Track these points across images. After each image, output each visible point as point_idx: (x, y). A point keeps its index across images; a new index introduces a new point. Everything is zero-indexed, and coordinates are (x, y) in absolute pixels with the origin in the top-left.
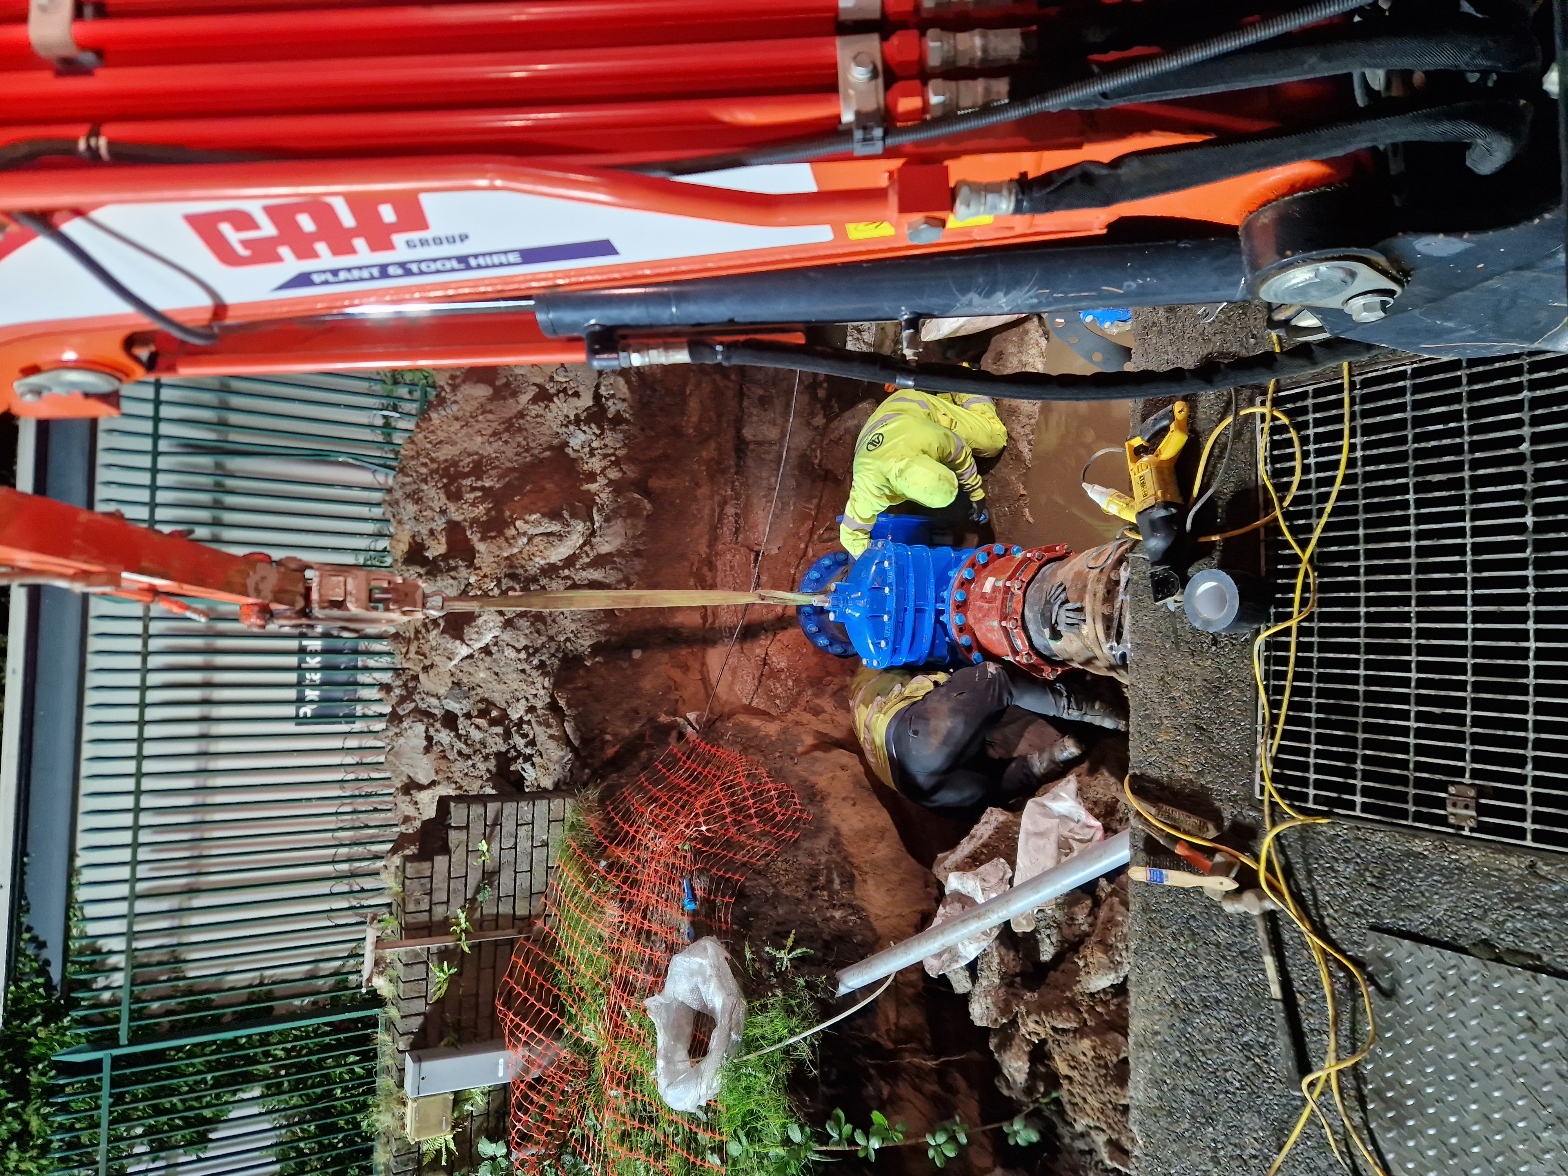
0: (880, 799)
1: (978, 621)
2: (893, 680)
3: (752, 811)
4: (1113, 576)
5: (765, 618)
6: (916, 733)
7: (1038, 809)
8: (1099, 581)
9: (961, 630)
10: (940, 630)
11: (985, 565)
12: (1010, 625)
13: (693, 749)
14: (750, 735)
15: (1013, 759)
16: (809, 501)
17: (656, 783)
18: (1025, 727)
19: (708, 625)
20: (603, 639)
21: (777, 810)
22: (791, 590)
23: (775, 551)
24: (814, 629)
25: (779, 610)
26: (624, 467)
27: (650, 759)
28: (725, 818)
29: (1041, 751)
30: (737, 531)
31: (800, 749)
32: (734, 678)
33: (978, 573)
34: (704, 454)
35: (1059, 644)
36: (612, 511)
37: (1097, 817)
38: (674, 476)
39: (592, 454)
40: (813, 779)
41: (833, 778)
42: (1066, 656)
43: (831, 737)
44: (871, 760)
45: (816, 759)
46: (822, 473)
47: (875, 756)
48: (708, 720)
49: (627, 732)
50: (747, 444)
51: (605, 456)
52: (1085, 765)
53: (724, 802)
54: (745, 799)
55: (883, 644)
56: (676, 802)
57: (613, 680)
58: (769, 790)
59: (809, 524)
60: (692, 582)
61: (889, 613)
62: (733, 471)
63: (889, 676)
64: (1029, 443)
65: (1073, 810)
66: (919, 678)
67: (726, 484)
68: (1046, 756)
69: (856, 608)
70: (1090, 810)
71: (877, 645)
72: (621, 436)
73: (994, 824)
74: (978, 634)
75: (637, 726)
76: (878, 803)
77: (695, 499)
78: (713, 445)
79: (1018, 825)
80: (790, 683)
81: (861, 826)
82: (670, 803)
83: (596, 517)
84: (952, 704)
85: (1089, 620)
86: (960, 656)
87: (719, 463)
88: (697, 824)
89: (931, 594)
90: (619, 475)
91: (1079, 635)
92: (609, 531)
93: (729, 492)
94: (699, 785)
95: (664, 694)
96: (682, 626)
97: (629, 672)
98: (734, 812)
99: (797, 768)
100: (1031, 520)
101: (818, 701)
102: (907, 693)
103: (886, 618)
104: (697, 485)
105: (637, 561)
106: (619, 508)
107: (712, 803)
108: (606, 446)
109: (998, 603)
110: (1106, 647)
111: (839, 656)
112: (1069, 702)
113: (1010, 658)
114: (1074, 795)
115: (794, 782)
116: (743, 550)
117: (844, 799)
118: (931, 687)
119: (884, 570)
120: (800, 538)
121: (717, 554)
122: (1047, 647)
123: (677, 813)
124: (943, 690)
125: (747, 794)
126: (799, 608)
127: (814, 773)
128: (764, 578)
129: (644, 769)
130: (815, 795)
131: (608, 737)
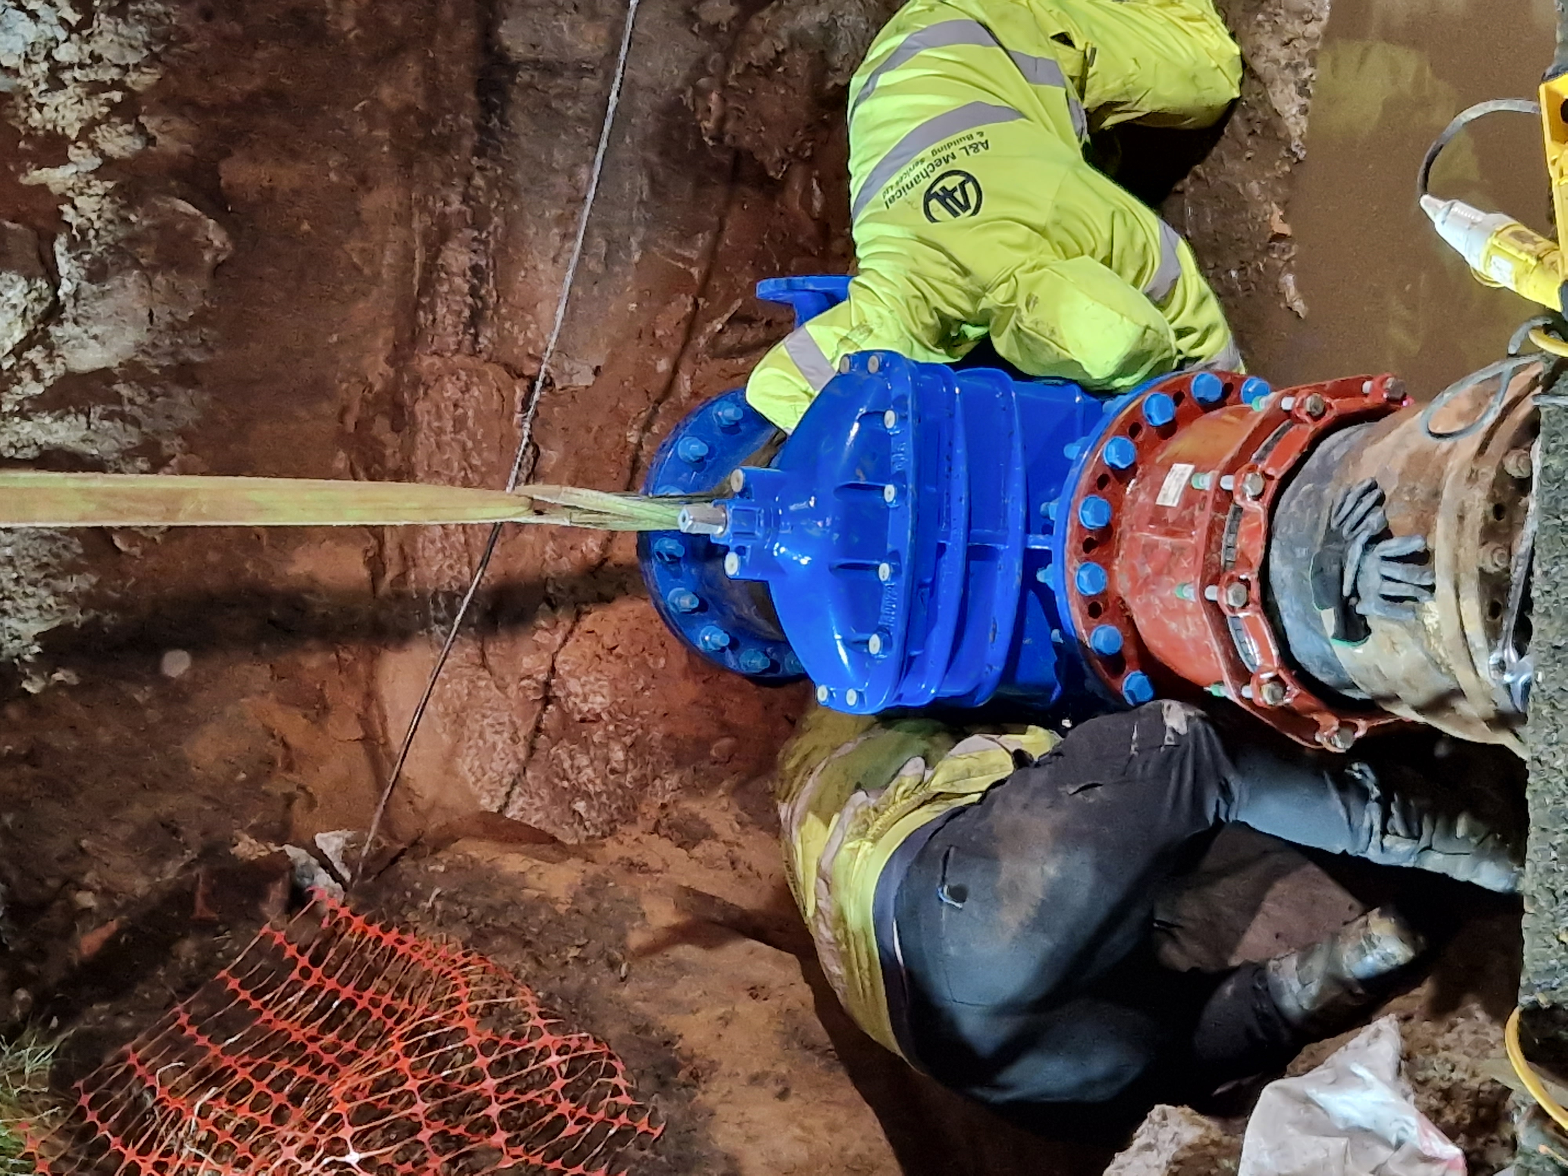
0: (858, 1078)
1: (1142, 585)
2: (901, 748)
3: (494, 1110)
4: (1513, 467)
5: (550, 571)
6: (959, 894)
7: (1290, 1111)
8: (1473, 478)
9: (1094, 609)
10: (1035, 609)
11: (1168, 431)
12: (1227, 597)
13: (332, 936)
14: (499, 897)
15: (1228, 973)
16: (686, 238)
17: (223, 1028)
18: (1266, 884)
19: (384, 586)
20: (78, 618)
21: (565, 1107)
22: (629, 488)
23: (584, 379)
24: (687, 602)
25: (592, 547)
26: (151, 124)
27: (208, 965)
28: (416, 1129)
29: (1306, 951)
30: (476, 319)
31: (636, 939)
32: (459, 739)
33: (1145, 451)
34: (386, 93)
35: (1362, 651)
36: (115, 248)
37: (1451, 1133)
38: (295, 155)
39: (55, 82)
40: (671, 1022)
41: (726, 1021)
42: (1381, 689)
43: (727, 907)
44: (833, 968)
45: (680, 967)
46: (726, 159)
47: (844, 958)
48: (379, 855)
49: (140, 885)
50: (514, 68)
51: (95, 88)
52: (1424, 991)
53: (411, 1085)
54: (475, 1077)
55: (875, 643)
56: (277, 1085)
57: (105, 737)
58: (544, 1053)
59: (683, 305)
60: (341, 461)
61: (894, 557)
62: (467, 143)
63: (892, 736)
64: (1302, 91)
65: (1386, 1114)
66: (976, 742)
67: (446, 183)
68: (1318, 965)
69: (801, 543)
70: (1434, 1115)
71: (857, 647)
72: (141, 32)
73: (1169, 1151)
74: (1141, 622)
75: (171, 870)
76: (849, 1092)
77: (357, 221)
78: (413, 68)
79: (1236, 1153)
80: (618, 755)
81: (801, 1154)
82: (259, 1087)
83: (64, 264)
84: (1059, 816)
85: (1444, 587)
86: (1090, 684)
87: (427, 121)
88: (337, 1147)
89: (1016, 509)
90: (137, 144)
91: (1418, 629)
92: (101, 308)
93: (456, 204)
94: (345, 1036)
95: (254, 780)
96: (312, 584)
97: (153, 715)
98: (442, 1112)
99: (626, 992)
100: (1299, 306)
101: (693, 806)
102: (938, 782)
103: (885, 570)
104: (365, 182)
105: (182, 396)
106: (132, 240)
107: (380, 1086)
108: (96, 59)
109: (1198, 536)
110: (1486, 662)
111: (757, 679)
112: (1386, 816)
113: (1227, 691)
114: (1389, 1073)
115: (614, 1031)
116: (493, 372)
117: (755, 1080)
118: (1008, 767)
119: (884, 437)
120: (657, 345)
121: (416, 382)
122: (1330, 664)
123: (279, 1116)
124: (1038, 777)
125: (481, 1062)
126: (645, 540)
127: (675, 1005)
128: (552, 456)
129: (188, 988)
130: (675, 1068)
131: (87, 900)
